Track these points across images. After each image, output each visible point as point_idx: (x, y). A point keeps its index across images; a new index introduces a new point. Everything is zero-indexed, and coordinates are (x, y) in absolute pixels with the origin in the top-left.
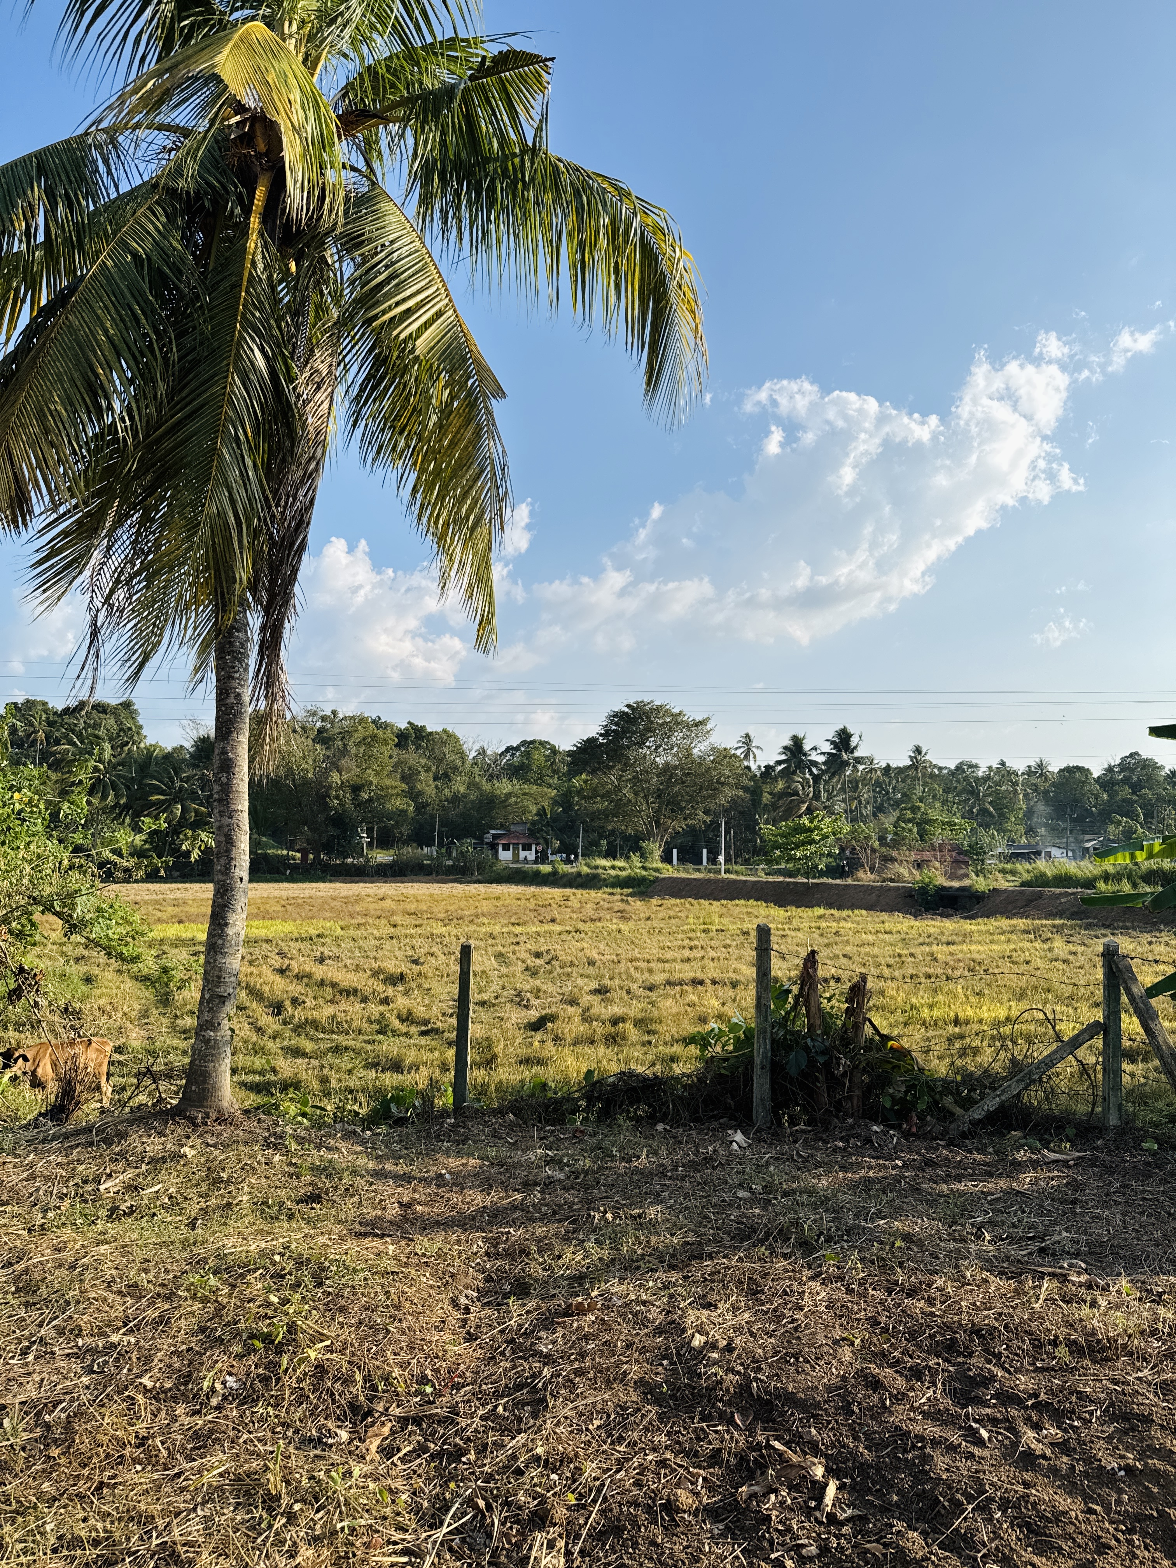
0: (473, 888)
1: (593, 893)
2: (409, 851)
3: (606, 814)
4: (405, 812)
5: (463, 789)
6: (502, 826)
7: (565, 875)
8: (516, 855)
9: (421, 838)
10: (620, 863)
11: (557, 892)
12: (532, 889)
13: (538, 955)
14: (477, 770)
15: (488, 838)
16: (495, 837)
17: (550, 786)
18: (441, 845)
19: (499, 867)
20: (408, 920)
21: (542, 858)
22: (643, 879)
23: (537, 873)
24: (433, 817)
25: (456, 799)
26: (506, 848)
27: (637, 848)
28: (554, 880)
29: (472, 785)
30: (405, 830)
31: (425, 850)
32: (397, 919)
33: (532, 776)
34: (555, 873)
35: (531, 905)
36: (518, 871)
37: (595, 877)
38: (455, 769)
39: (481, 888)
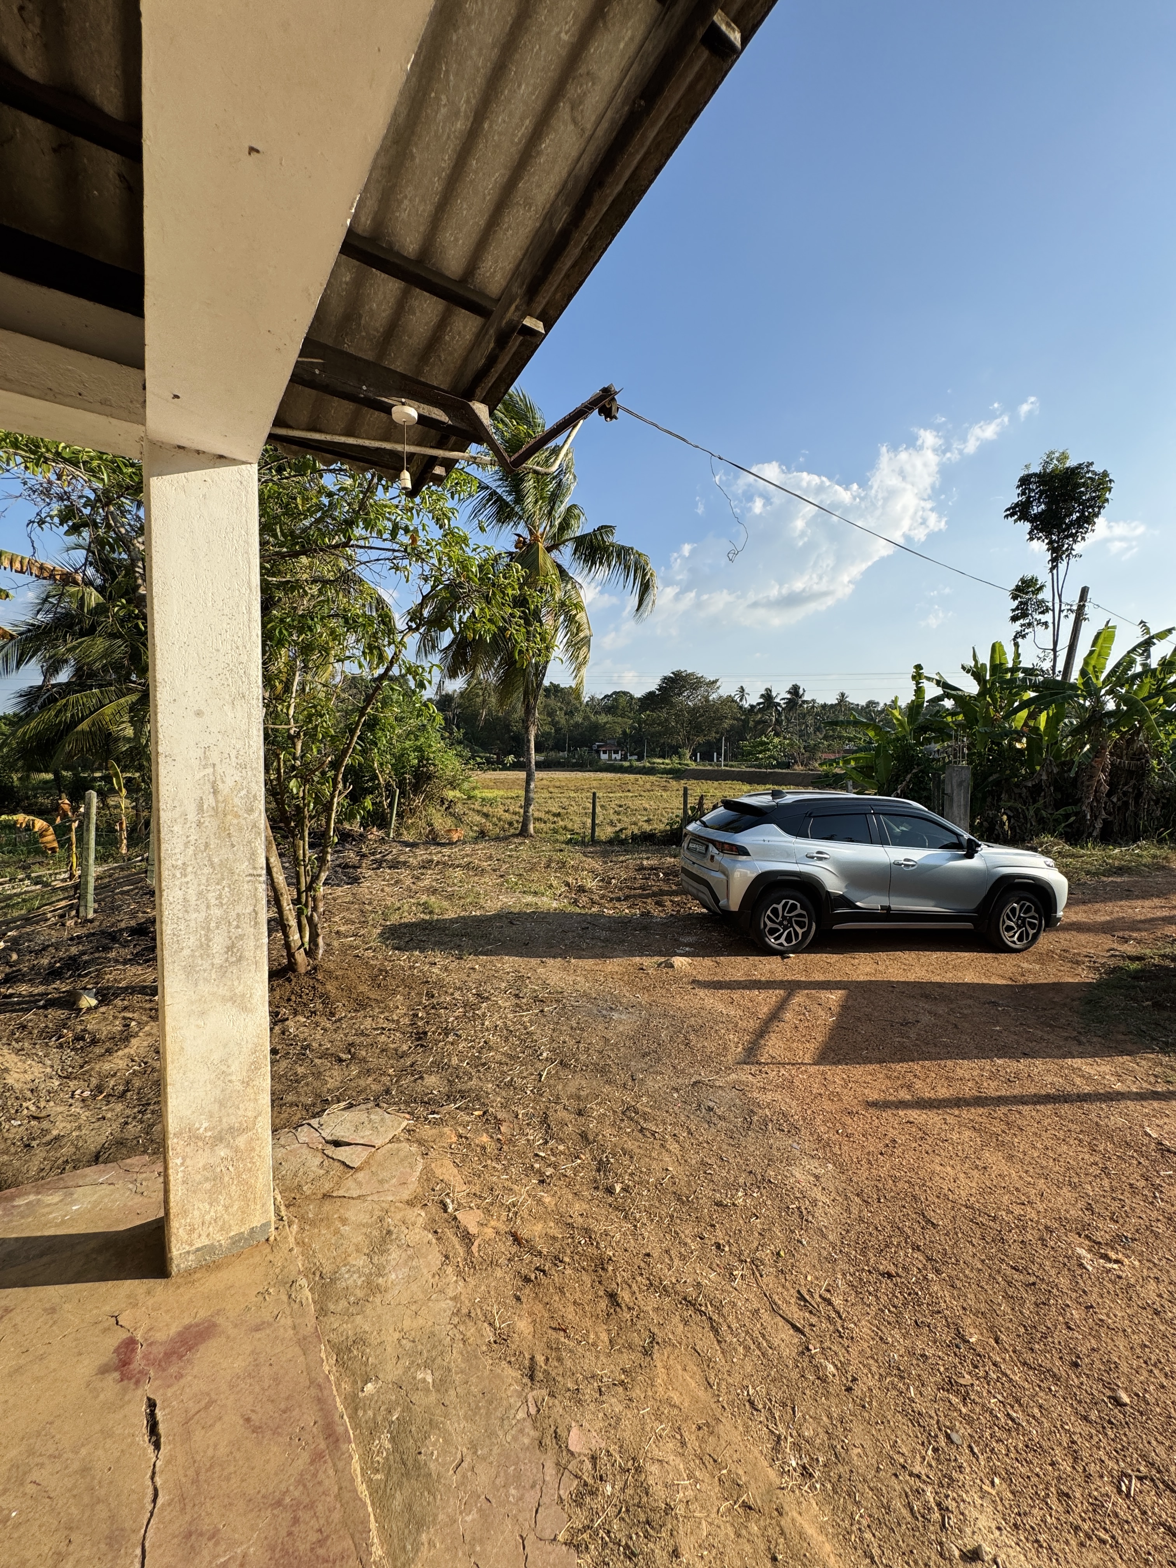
0: (587, 775)
1: (651, 777)
2: (552, 754)
3: (660, 734)
4: (549, 733)
5: (580, 720)
6: (602, 741)
7: (637, 767)
8: (610, 757)
9: (559, 747)
10: (667, 761)
11: (632, 777)
12: (619, 775)
13: (620, 806)
14: (588, 709)
15: (595, 747)
16: (599, 746)
17: (629, 718)
18: (569, 751)
19: (601, 763)
20: (556, 790)
21: (624, 758)
22: (679, 769)
23: (622, 766)
24: (565, 735)
25: (577, 725)
26: (605, 752)
27: (676, 753)
28: (630, 770)
29: (586, 718)
30: (551, 743)
31: (561, 754)
32: (551, 789)
33: (619, 712)
34: (631, 766)
35: (618, 783)
36: (611, 765)
37: (653, 768)
38: (576, 708)
39: (592, 774)
